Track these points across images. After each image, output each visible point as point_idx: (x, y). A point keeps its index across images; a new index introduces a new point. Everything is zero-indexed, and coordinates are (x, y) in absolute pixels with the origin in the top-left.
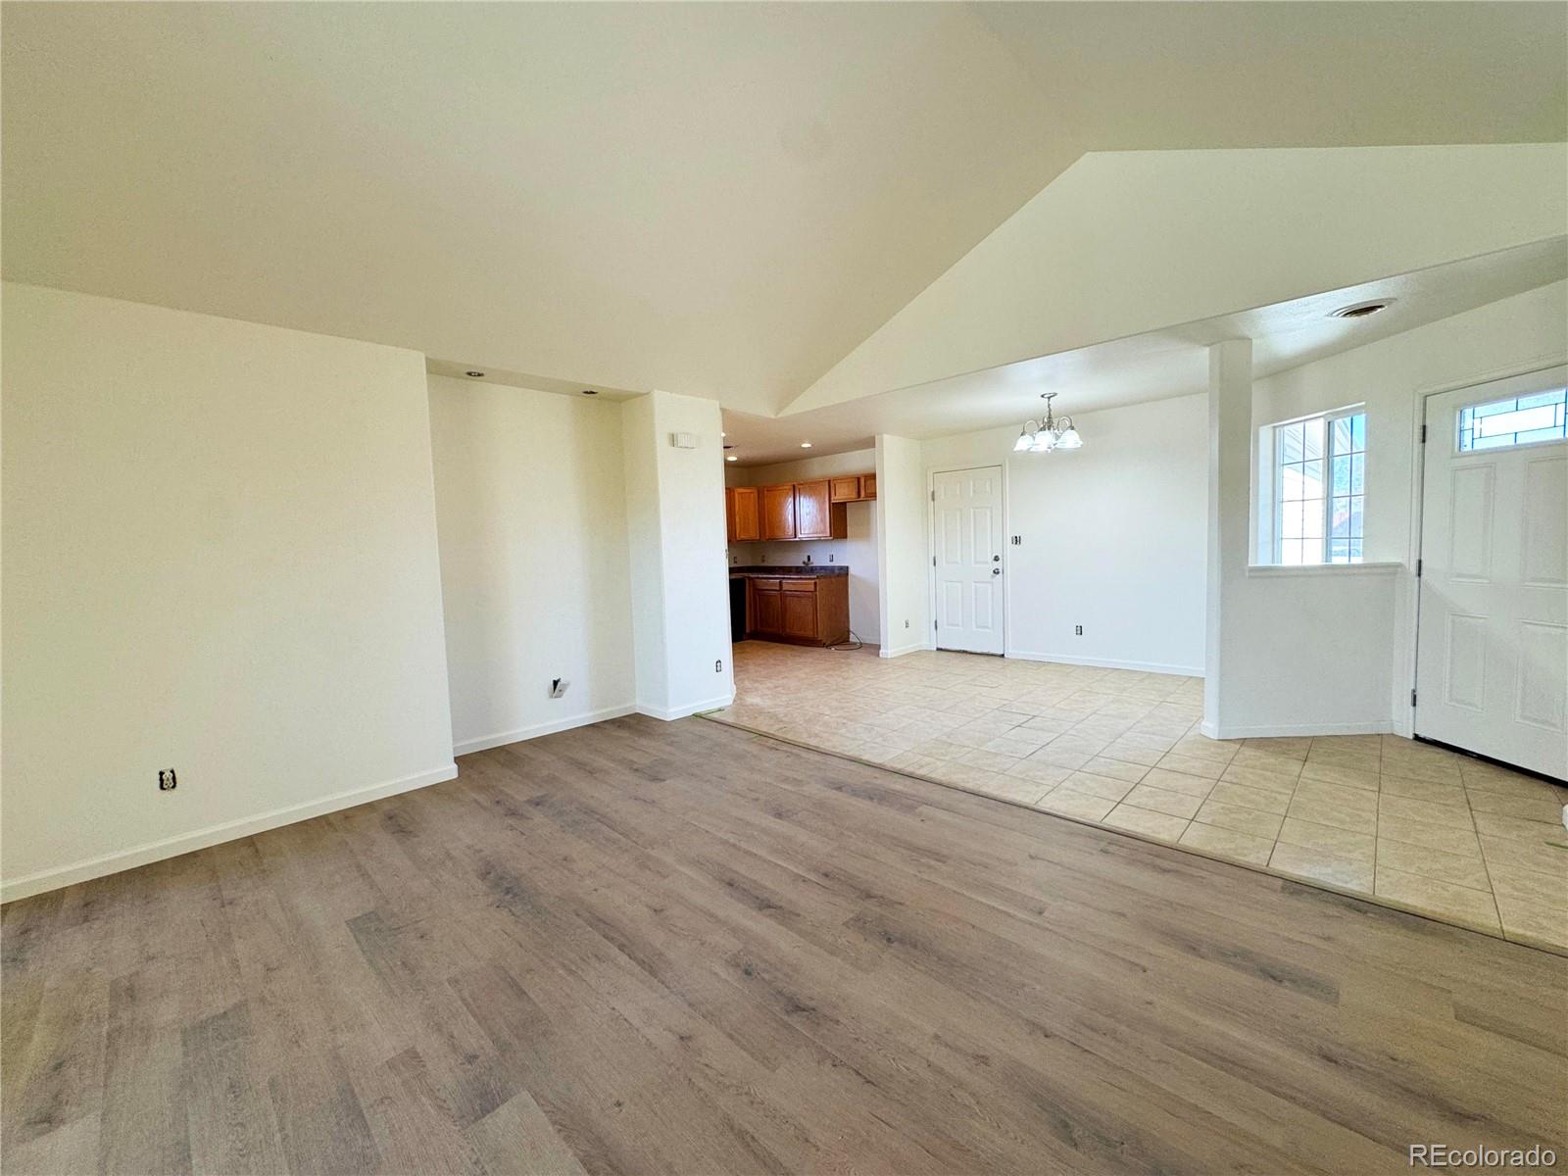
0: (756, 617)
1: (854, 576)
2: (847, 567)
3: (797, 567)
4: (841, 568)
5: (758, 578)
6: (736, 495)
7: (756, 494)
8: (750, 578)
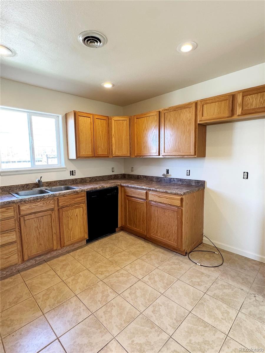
0: (125, 216)
1: (209, 189)
2: (204, 182)
3: (158, 178)
4: (198, 182)
5: (128, 187)
6: (113, 121)
7: (128, 121)
8: (122, 186)
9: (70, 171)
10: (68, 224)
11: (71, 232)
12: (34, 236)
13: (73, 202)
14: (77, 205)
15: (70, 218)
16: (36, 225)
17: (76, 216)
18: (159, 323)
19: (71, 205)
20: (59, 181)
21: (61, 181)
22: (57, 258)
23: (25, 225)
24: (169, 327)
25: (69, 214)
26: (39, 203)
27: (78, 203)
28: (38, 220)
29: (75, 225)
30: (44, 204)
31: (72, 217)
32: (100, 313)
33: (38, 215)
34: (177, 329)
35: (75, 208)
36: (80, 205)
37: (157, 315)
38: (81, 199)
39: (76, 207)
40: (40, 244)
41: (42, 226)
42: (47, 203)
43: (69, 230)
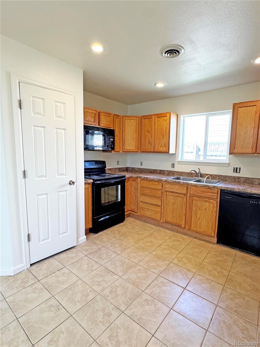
9: (234, 168)
10: (196, 213)
11: (198, 221)
12: (171, 209)
13: (203, 195)
14: (207, 199)
15: (199, 207)
16: (172, 201)
17: (205, 209)
18: (135, 303)
19: (201, 197)
20: (218, 176)
21: (221, 176)
22: (184, 234)
23: (166, 198)
24: (132, 311)
25: (199, 204)
26: (176, 186)
27: (208, 197)
28: (175, 198)
29: (203, 216)
30: (179, 188)
31: (201, 208)
32: (138, 267)
33: (174, 194)
34: (131, 318)
35: (204, 201)
36: (210, 200)
37: (143, 303)
38: (211, 194)
39: (206, 200)
40: (174, 217)
41: (176, 204)
42: (181, 188)
43: (197, 218)
